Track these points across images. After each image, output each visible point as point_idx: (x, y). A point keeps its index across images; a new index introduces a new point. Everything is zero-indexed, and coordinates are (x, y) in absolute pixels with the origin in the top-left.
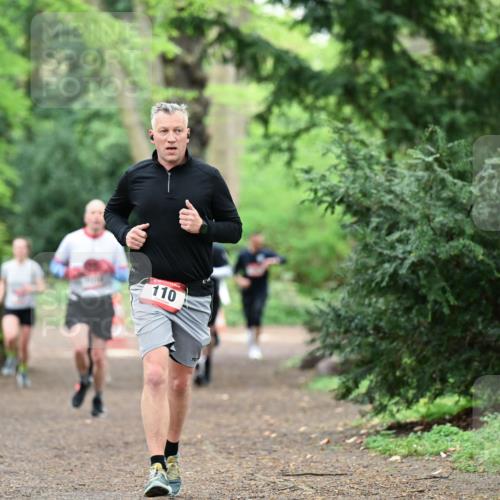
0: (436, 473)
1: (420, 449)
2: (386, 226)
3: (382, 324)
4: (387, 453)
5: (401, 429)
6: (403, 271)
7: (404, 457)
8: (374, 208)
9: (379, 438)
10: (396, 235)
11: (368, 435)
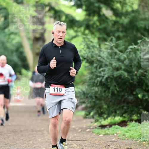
0: (113, 140)
1: (108, 133)
2: (99, 66)
3: (97, 95)
4: (98, 134)
5: (103, 127)
6: (103, 80)
7: (104, 135)
8: (95, 61)
9: (96, 129)
10: (101, 69)
11: (93, 128)
